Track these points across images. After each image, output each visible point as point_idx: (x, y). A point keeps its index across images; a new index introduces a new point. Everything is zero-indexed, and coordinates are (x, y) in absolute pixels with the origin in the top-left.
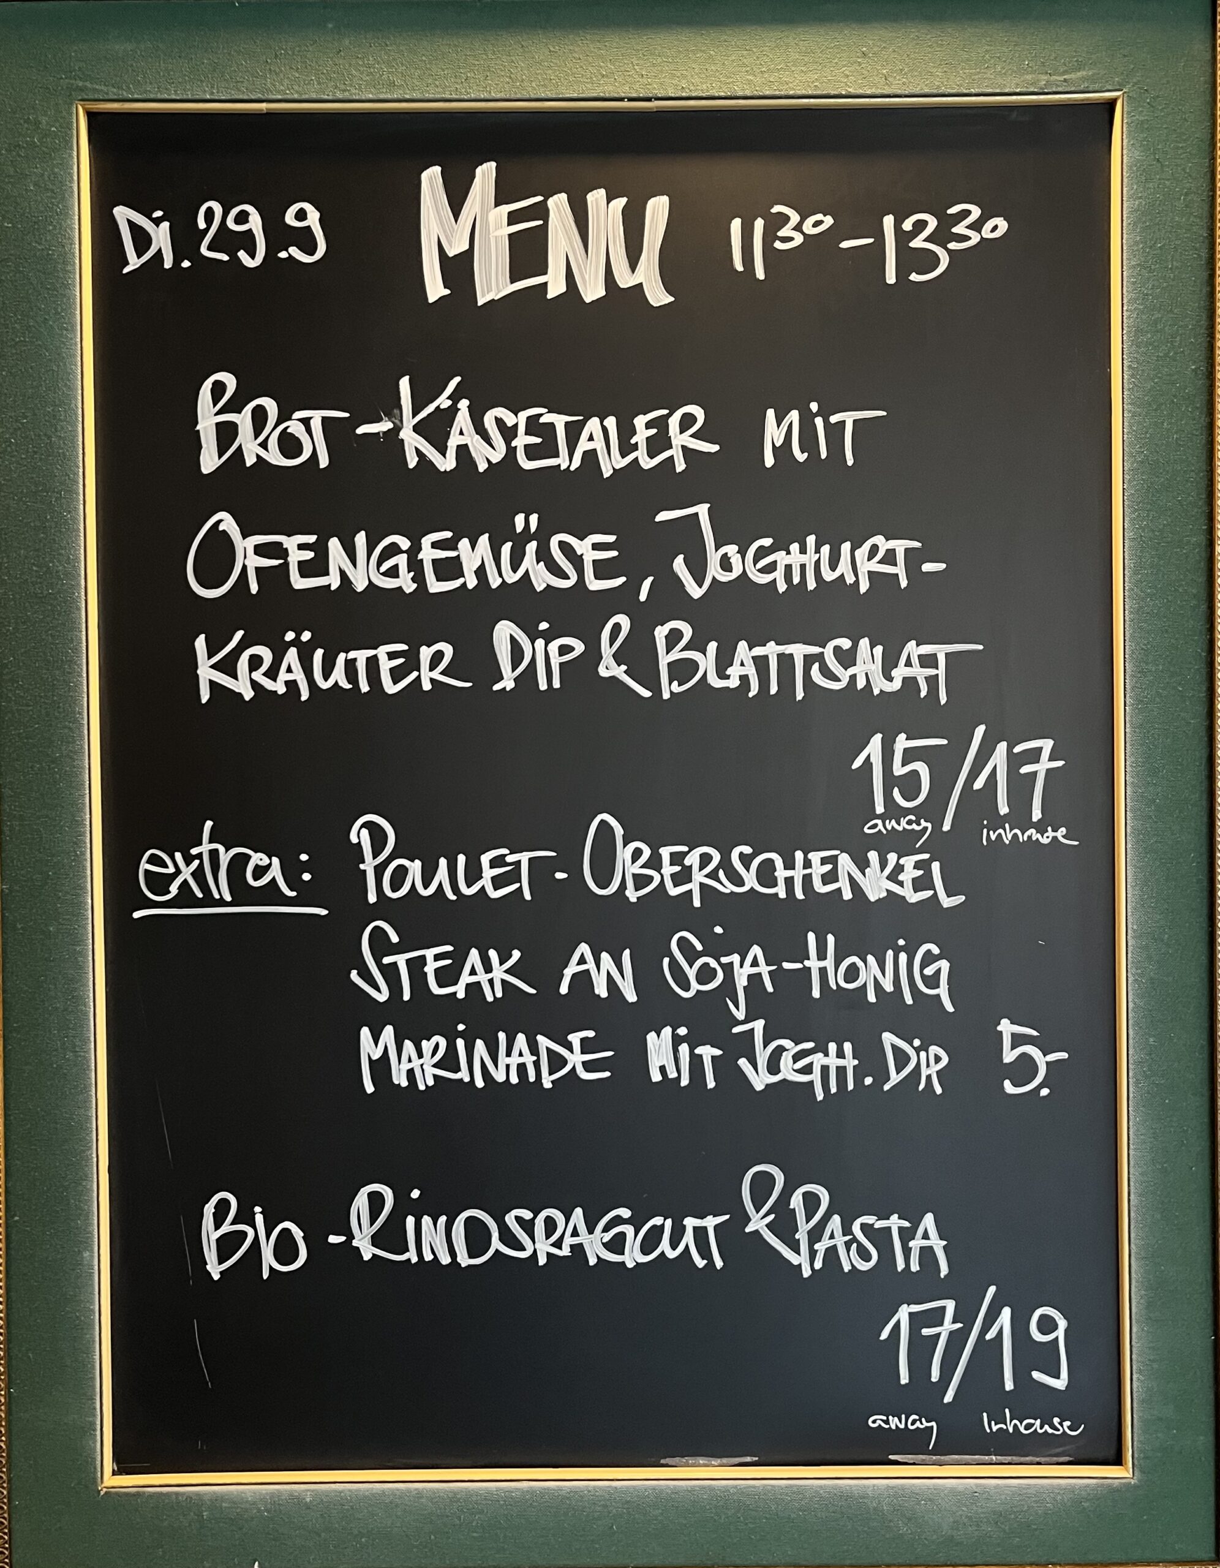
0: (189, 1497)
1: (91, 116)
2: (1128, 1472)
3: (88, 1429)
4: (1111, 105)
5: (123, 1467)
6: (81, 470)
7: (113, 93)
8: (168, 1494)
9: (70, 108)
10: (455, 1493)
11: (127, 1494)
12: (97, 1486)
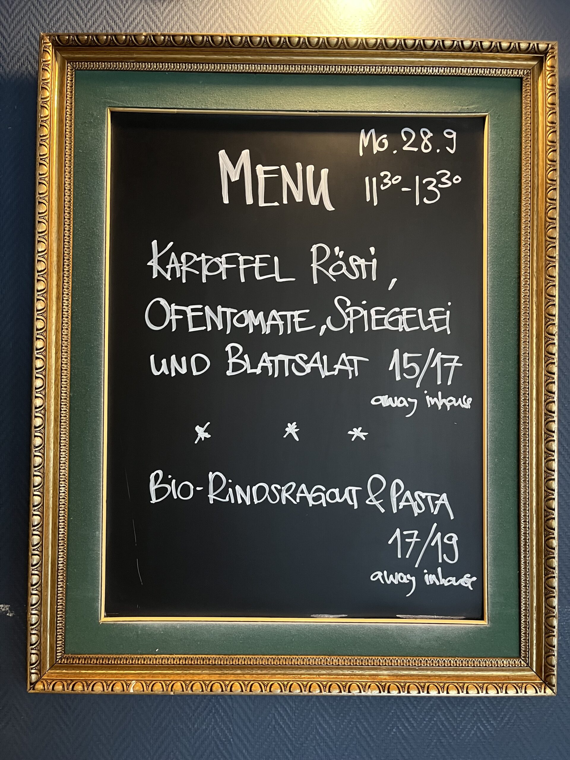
0: (133, 626)
1: (112, 113)
2: (486, 622)
3: (95, 599)
4: (484, 118)
5: (109, 614)
6: (105, 241)
7: (121, 104)
8: (126, 624)
9: (105, 109)
10: (233, 625)
11: (110, 624)
12: (98, 620)
